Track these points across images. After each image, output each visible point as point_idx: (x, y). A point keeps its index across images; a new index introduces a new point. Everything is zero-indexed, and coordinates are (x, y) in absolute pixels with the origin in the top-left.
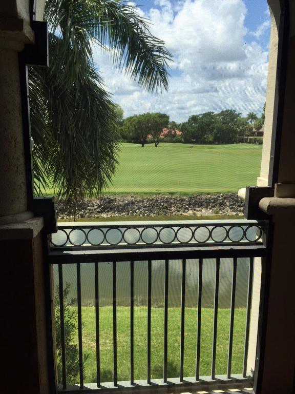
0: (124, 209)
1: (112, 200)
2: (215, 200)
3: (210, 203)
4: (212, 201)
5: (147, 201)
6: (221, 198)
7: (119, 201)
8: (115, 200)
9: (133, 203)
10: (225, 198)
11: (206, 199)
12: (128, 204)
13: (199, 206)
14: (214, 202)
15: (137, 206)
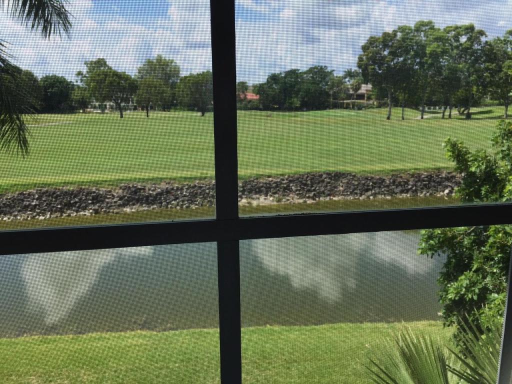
0: (156, 200)
1: (140, 189)
2: (278, 185)
3: (270, 188)
4: (274, 185)
5: (187, 189)
6: (286, 181)
7: (149, 189)
8: (144, 189)
9: (168, 192)
10: (290, 181)
11: (266, 183)
12: (160, 194)
13: (256, 193)
14: (277, 187)
15: (173, 195)
